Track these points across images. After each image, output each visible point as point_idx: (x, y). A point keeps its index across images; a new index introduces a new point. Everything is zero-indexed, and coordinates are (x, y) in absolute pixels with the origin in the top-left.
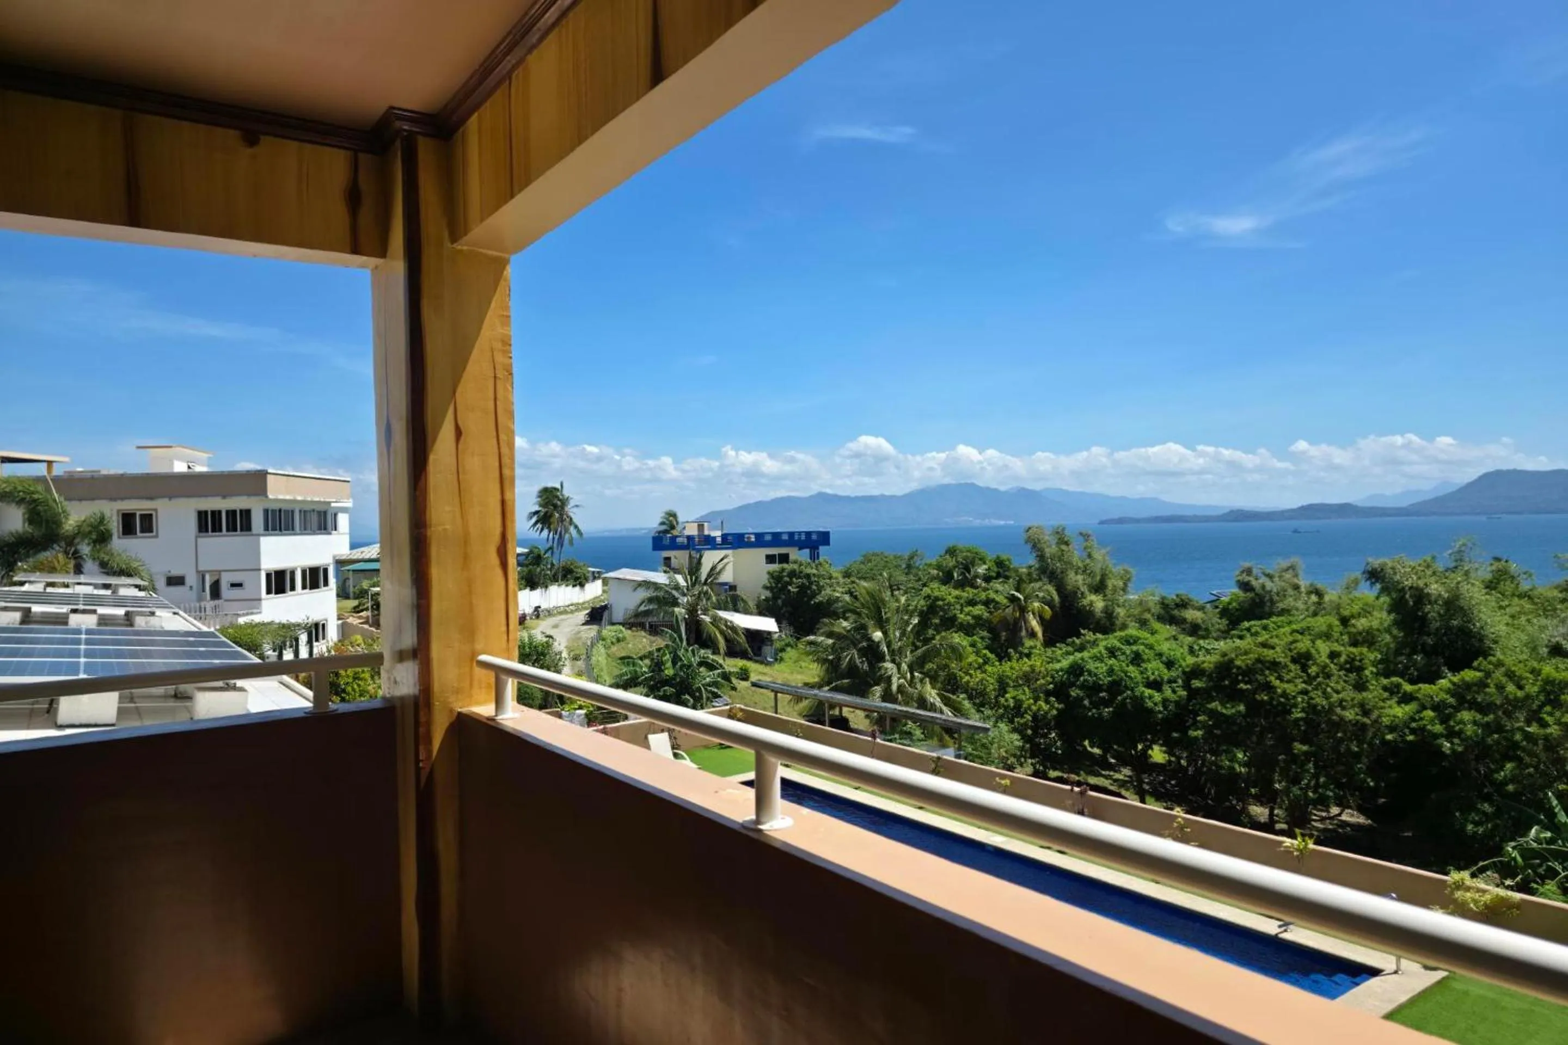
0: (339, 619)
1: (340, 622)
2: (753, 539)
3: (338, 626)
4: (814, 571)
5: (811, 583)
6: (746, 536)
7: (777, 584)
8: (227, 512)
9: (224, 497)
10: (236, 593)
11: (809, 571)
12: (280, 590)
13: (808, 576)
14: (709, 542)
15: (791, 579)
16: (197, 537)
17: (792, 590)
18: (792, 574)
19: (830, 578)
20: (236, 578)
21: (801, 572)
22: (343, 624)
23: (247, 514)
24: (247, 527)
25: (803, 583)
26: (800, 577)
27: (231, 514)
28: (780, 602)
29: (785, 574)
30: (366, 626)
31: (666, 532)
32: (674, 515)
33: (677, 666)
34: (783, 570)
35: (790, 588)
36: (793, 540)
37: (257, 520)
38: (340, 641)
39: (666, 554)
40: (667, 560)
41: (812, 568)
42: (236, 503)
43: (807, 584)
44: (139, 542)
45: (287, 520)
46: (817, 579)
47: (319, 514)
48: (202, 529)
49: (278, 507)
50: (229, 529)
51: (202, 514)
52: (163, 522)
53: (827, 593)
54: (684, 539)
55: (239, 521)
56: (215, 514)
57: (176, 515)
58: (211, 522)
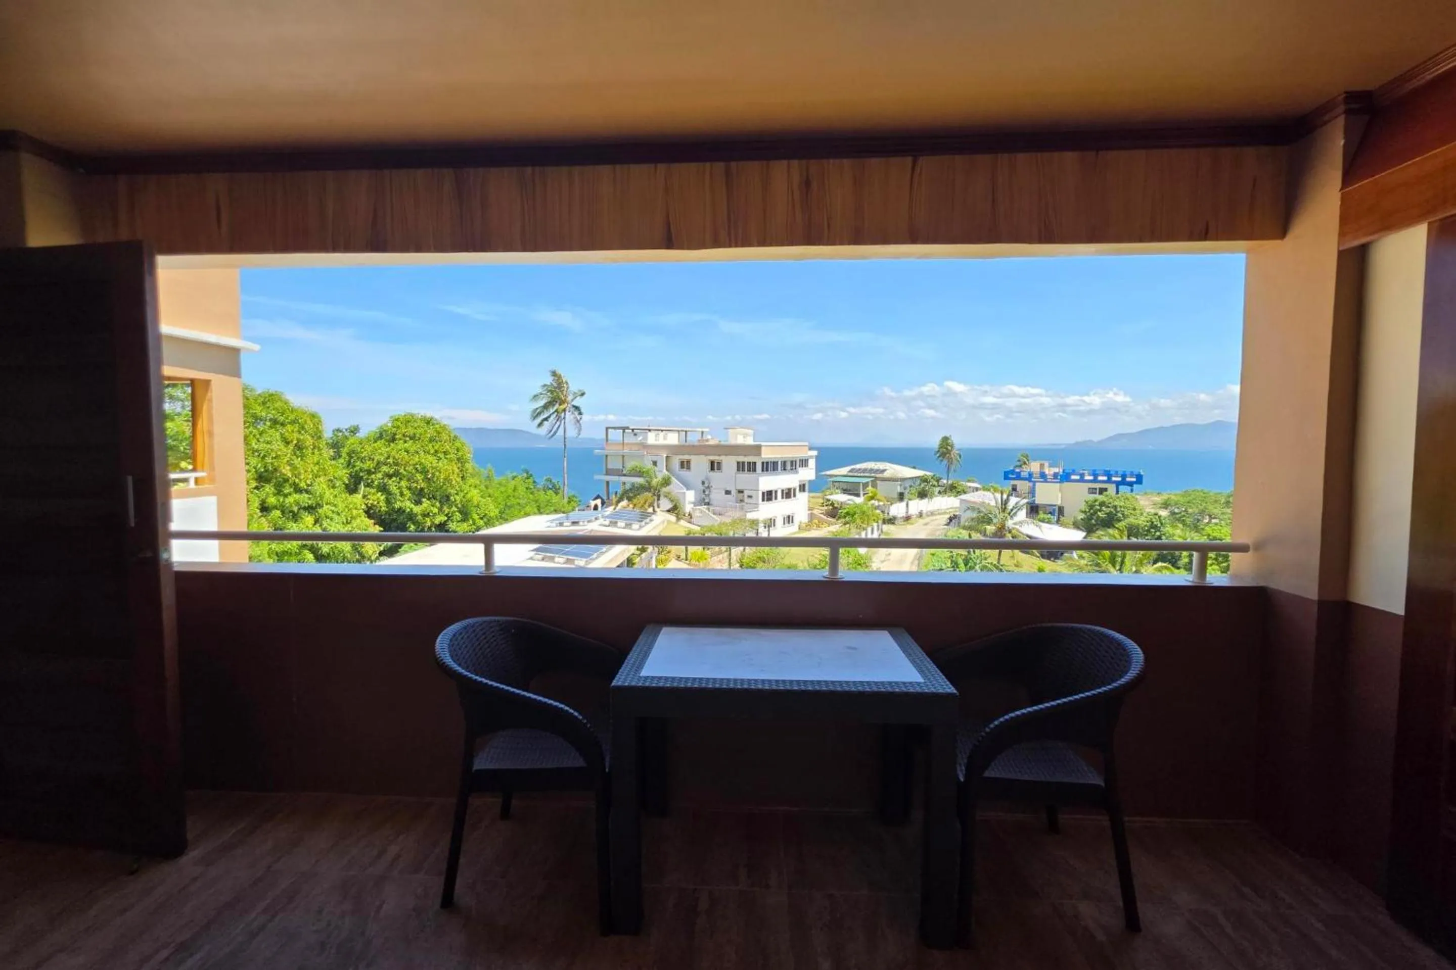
0: (809, 510)
1: (810, 512)
3: (808, 514)
4: (1122, 504)
5: (1117, 512)
7: (1090, 510)
8: (748, 463)
9: (745, 456)
10: (749, 501)
11: (1116, 503)
12: (770, 499)
13: (1115, 507)
14: (1043, 478)
15: (1101, 507)
16: (736, 473)
17: (1101, 515)
18: (1102, 504)
19: (1134, 509)
20: (750, 493)
22: (811, 513)
23: (755, 463)
24: (754, 470)
25: (1110, 511)
26: (1109, 507)
27: (749, 463)
28: (1093, 521)
29: (1097, 503)
30: (822, 516)
33: (968, 566)
34: (1098, 500)
35: (1099, 513)
37: (759, 467)
38: (809, 522)
39: (1013, 483)
40: (1014, 488)
41: (1121, 501)
42: (751, 459)
43: (1114, 512)
44: (715, 475)
45: (770, 467)
46: (1122, 509)
47: (792, 462)
48: (738, 470)
49: (769, 461)
50: (749, 470)
51: (738, 463)
52: (724, 466)
53: (1132, 520)
54: (1031, 475)
55: (752, 467)
56: (743, 463)
57: (729, 463)
58: (741, 467)
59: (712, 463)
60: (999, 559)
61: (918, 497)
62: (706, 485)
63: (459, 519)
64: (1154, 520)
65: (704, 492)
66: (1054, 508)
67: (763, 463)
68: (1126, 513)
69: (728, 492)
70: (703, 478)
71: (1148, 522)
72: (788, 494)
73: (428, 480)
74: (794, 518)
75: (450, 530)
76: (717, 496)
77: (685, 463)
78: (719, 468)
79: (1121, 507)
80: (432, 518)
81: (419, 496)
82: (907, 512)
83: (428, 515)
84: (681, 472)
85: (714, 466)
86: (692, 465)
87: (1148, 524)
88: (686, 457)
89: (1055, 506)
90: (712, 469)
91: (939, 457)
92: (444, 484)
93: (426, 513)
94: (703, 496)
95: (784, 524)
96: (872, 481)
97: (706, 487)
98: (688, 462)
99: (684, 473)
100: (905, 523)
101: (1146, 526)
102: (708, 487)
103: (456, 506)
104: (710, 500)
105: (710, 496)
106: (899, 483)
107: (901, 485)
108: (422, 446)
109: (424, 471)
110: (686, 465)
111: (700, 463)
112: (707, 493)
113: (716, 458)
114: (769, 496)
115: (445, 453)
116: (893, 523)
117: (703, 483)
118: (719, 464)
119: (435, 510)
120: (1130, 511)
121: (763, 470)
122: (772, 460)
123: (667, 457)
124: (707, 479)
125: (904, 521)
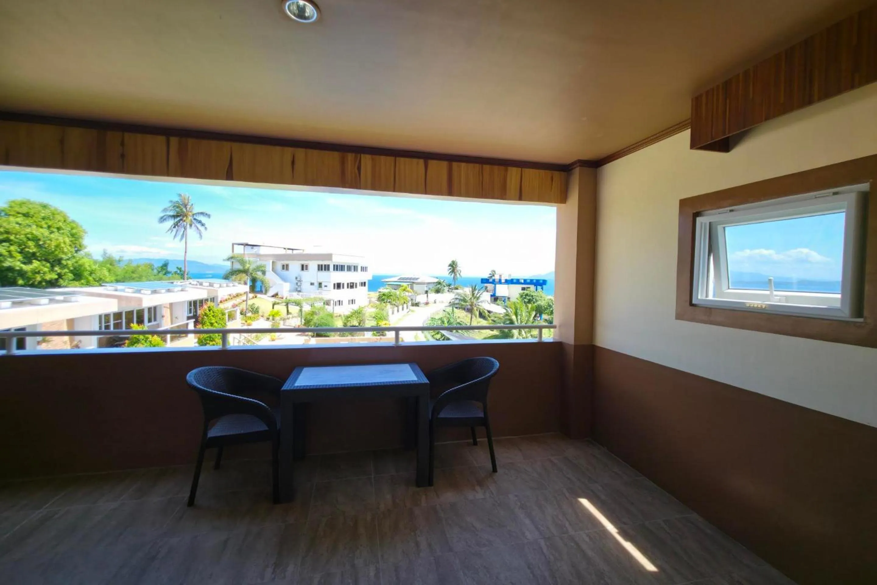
2: (522, 281)
4: (536, 294)
6: (520, 280)
7: (521, 298)
9: (322, 260)
10: (325, 289)
12: (339, 288)
13: (532, 296)
14: (500, 282)
16: (317, 272)
20: (326, 284)
21: (530, 294)
23: (329, 266)
24: (329, 269)
26: (529, 296)
27: (325, 265)
29: (524, 294)
31: (491, 277)
32: (494, 271)
34: (524, 293)
36: (531, 282)
37: (331, 268)
39: (486, 285)
40: (486, 287)
42: (326, 263)
43: (532, 299)
44: (304, 273)
45: (339, 268)
46: (536, 297)
47: (355, 267)
48: (319, 270)
49: (338, 264)
50: (325, 270)
51: (319, 265)
52: (310, 267)
53: (539, 303)
54: (494, 280)
55: (327, 268)
56: (322, 265)
57: (313, 265)
58: (321, 268)
59: (303, 266)
60: (471, 323)
61: (435, 292)
62: (298, 279)
63: (71, 278)
64: (549, 302)
65: (297, 284)
66: (505, 298)
67: (334, 265)
68: (537, 299)
69: (312, 284)
70: (297, 276)
71: (547, 303)
72: (352, 286)
73: (39, 246)
74: (356, 301)
75: (62, 285)
76: (305, 286)
77: (285, 266)
78: (307, 269)
79: (535, 296)
80: (42, 275)
81: (29, 258)
82: (427, 300)
83: (39, 273)
84: (282, 272)
85: (304, 268)
86: (290, 267)
87: (547, 304)
88: (285, 262)
89: (506, 297)
90: (303, 269)
91: (451, 272)
92: (56, 250)
93: (37, 270)
94: (297, 287)
95: (349, 304)
96: (410, 284)
97: (299, 281)
98: (287, 265)
99: (285, 272)
100: (425, 306)
101: (545, 305)
102: (300, 281)
103: (68, 268)
104: (301, 289)
105: (301, 286)
106: (426, 285)
107: (427, 286)
108: (35, 222)
109: (36, 239)
110: (285, 267)
111: (295, 266)
112: (299, 284)
113: (305, 263)
114: (338, 286)
115: (59, 229)
116: (418, 306)
117: (296, 278)
118: (307, 266)
119: (46, 269)
120: (539, 298)
121: (334, 270)
122: (341, 264)
123: (273, 262)
124: (299, 276)
125: (425, 305)
